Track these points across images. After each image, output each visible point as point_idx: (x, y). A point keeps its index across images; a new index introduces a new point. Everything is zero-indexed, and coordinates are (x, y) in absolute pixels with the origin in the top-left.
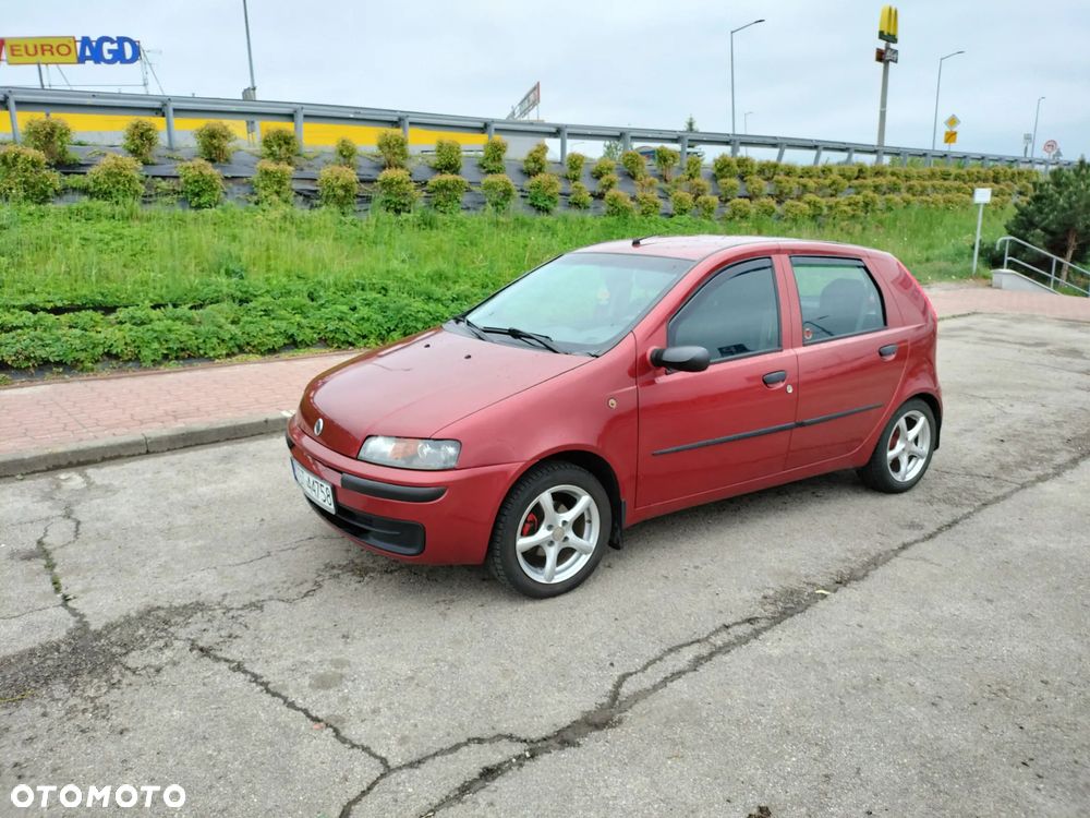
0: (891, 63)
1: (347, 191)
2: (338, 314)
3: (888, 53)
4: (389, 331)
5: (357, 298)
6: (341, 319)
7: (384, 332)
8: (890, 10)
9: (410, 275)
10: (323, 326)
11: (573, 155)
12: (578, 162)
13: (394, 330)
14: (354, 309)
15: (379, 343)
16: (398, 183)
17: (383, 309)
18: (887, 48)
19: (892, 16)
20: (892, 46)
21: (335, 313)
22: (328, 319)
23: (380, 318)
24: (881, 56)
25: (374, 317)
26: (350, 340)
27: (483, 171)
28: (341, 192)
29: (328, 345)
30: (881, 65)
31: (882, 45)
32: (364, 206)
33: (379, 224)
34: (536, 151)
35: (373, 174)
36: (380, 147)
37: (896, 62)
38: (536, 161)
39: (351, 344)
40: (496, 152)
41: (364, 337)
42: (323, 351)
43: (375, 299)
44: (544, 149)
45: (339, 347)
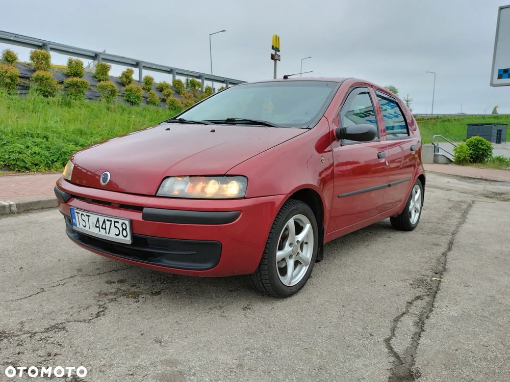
0: (277, 61)
1: (12, 80)
2: (19, 150)
3: (276, 56)
4: (53, 162)
5: (29, 141)
6: (20, 153)
7: (50, 162)
8: (276, 37)
9: (62, 130)
10: (7, 157)
11: (147, 77)
12: (150, 81)
13: (56, 161)
14: (28, 147)
15: (47, 169)
16: (46, 79)
17: (48, 148)
18: (276, 54)
19: (277, 39)
20: (278, 53)
21: (15, 149)
22: (9, 152)
23: (47, 153)
24: (273, 57)
25: (43, 152)
26: (27, 166)
27: (96, 80)
28: (8, 81)
29: (11, 170)
30: (273, 61)
31: (273, 52)
32: (24, 92)
33: (35, 102)
34: (127, 72)
35: (28, 74)
36: (32, 58)
37: (279, 60)
38: (127, 77)
39: (27, 169)
40: (104, 70)
41: (36, 165)
42: (8, 172)
43: (42, 143)
44: (131, 72)
45: (19, 171)
